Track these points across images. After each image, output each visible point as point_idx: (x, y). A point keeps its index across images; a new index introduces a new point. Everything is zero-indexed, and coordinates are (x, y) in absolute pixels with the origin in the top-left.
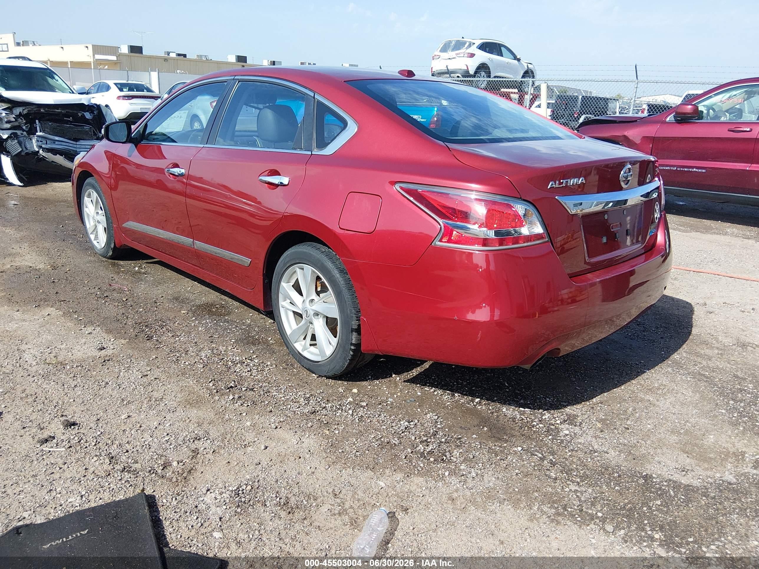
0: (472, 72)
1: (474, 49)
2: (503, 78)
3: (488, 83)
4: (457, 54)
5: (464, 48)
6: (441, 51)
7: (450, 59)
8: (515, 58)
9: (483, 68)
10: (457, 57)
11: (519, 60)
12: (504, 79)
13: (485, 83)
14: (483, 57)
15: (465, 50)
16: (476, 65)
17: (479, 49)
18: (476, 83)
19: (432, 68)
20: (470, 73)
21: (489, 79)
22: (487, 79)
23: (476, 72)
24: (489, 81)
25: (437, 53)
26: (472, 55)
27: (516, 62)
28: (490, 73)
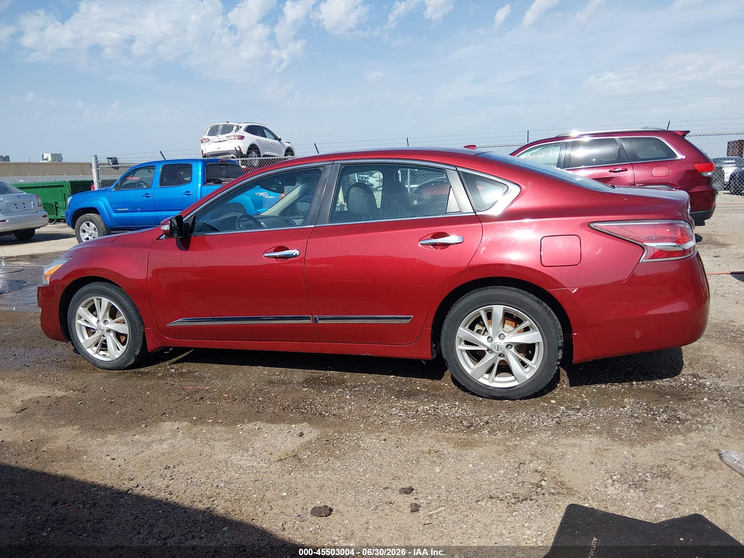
0: (245, 152)
1: (242, 132)
2: (272, 156)
3: (259, 162)
4: (228, 137)
5: (233, 131)
6: (209, 135)
7: (220, 141)
8: (276, 138)
9: (253, 148)
10: (228, 140)
11: (280, 140)
12: (274, 158)
13: (257, 161)
14: (251, 139)
15: (235, 133)
16: (247, 146)
17: (246, 131)
18: (249, 162)
19: (202, 151)
20: (243, 153)
21: (260, 158)
22: (257, 158)
23: (248, 153)
24: (260, 160)
25: (206, 137)
26: (242, 138)
27: (277, 141)
28: (259, 153)
